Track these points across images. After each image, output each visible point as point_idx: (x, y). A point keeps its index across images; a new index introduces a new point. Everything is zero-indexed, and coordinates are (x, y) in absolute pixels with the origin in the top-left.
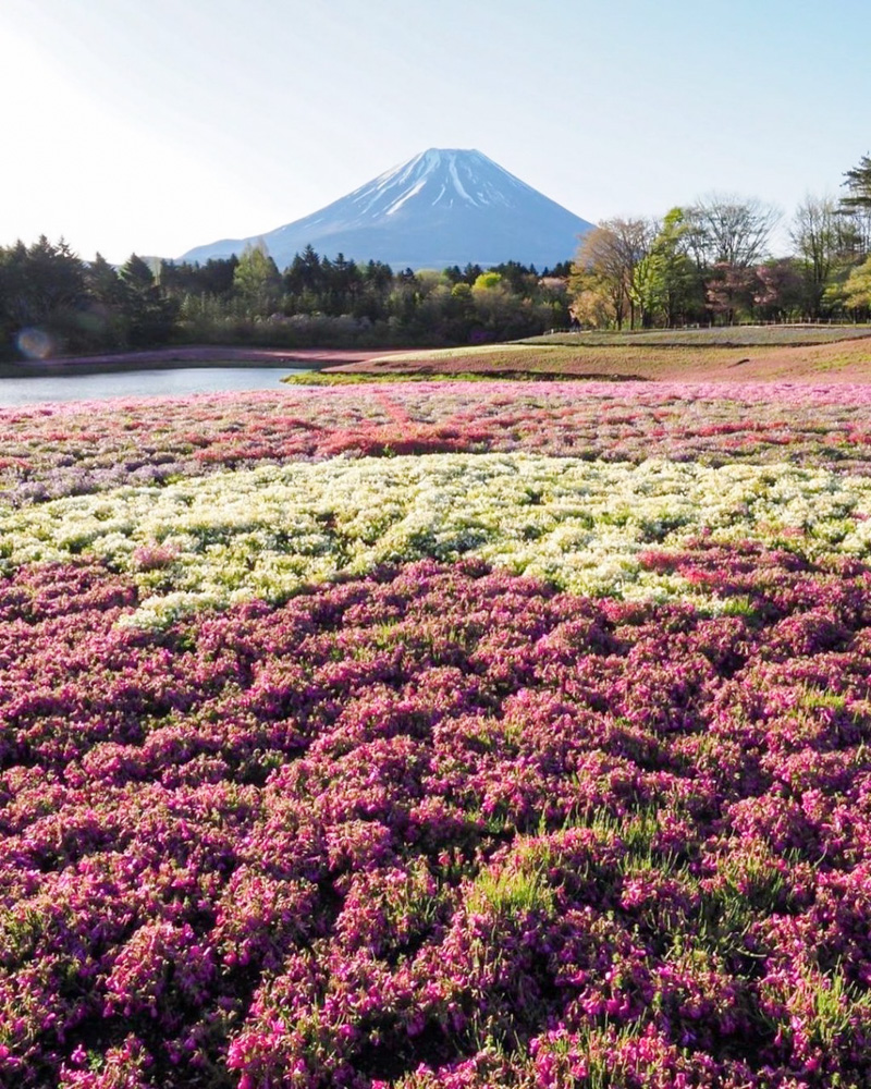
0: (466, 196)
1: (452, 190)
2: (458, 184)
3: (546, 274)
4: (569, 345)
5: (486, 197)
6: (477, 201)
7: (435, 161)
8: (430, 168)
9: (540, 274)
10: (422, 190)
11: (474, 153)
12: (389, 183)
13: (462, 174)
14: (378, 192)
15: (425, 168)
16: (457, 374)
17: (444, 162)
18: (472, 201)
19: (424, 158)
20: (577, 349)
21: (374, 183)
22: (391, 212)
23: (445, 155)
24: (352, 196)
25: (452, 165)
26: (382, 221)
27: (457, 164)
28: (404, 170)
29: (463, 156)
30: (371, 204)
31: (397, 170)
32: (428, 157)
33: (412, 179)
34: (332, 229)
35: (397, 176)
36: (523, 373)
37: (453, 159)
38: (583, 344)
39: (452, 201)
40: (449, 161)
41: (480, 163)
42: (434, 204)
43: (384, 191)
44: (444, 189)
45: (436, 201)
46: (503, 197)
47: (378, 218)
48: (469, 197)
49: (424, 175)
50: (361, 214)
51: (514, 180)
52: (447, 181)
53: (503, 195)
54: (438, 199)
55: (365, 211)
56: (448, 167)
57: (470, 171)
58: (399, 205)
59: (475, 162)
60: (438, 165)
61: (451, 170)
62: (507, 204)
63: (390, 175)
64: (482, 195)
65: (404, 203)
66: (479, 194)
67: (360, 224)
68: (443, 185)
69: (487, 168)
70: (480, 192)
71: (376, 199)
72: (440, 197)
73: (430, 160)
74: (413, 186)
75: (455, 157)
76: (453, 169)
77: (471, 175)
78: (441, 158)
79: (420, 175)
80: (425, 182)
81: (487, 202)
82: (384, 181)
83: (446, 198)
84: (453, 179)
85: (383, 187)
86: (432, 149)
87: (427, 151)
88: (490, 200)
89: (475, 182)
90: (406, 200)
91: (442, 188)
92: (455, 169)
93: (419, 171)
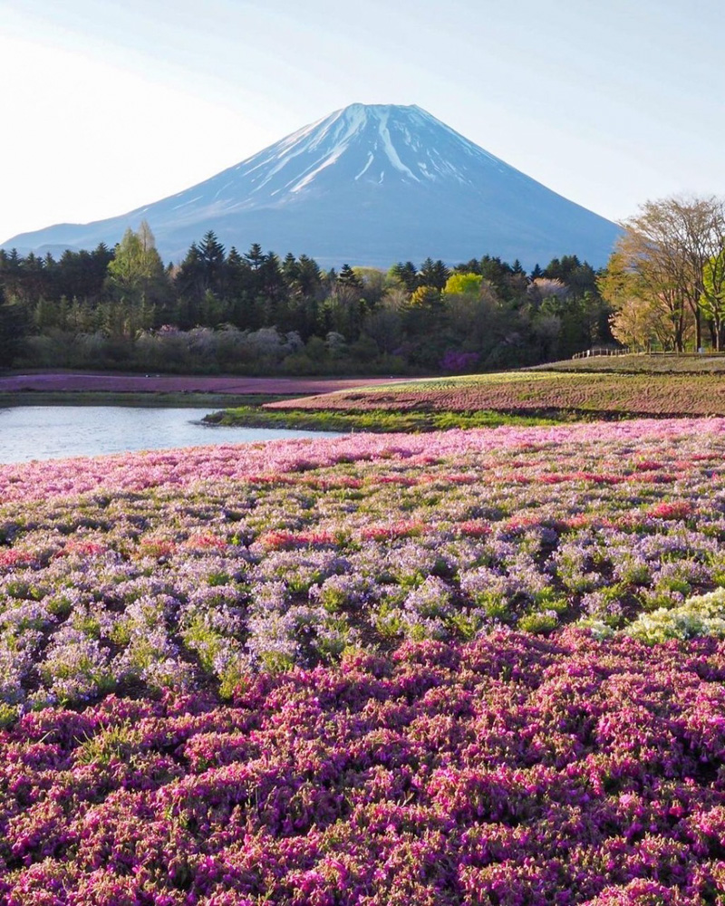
0: (402, 167)
1: (382, 160)
2: (390, 150)
3: (537, 273)
4: (623, 372)
5: (430, 169)
6: (417, 172)
7: (360, 120)
8: (353, 130)
9: (529, 274)
10: (340, 158)
11: (414, 109)
12: (293, 151)
13: (397, 138)
14: (278, 161)
15: (345, 130)
16: (472, 412)
17: (372, 123)
18: (411, 174)
19: (344, 116)
20: (637, 378)
21: (274, 149)
22: (297, 188)
23: (372, 112)
24: (243, 166)
25: (382, 126)
26: (283, 201)
27: (390, 125)
28: (315, 132)
29: (400, 116)
30: (269, 178)
31: (306, 132)
32: (348, 117)
33: (327, 144)
35: (304, 142)
36: (570, 410)
37: (384, 118)
38: (644, 372)
39: (382, 174)
40: (379, 121)
41: (423, 124)
42: (357, 178)
43: (287, 160)
44: (372, 158)
45: (361, 174)
46: (454, 169)
47: (278, 197)
48: (406, 169)
49: (344, 139)
50: (255, 190)
51: (469, 146)
52: (376, 148)
53: (455, 166)
54: (363, 172)
55: (260, 187)
56: (377, 130)
57: (407, 133)
58: (308, 178)
59: (415, 122)
60: (364, 126)
61: (381, 132)
62: (460, 179)
63: (295, 140)
64: (424, 166)
65: (314, 177)
66: (420, 164)
67: (252, 205)
68: (370, 153)
69: (431, 131)
70: (422, 162)
71: (275, 171)
72: (366, 169)
73: (352, 119)
74: (328, 153)
75: (387, 116)
76: (384, 131)
77: (409, 139)
78: (368, 117)
79: (339, 140)
80: (344, 149)
81: (432, 176)
82: (288, 146)
83: (374, 170)
84: (384, 145)
85: (286, 155)
86: (354, 105)
87: (348, 107)
88: (436, 173)
89: (415, 149)
90: (318, 173)
91: (370, 156)
92: (388, 131)
93: (337, 133)
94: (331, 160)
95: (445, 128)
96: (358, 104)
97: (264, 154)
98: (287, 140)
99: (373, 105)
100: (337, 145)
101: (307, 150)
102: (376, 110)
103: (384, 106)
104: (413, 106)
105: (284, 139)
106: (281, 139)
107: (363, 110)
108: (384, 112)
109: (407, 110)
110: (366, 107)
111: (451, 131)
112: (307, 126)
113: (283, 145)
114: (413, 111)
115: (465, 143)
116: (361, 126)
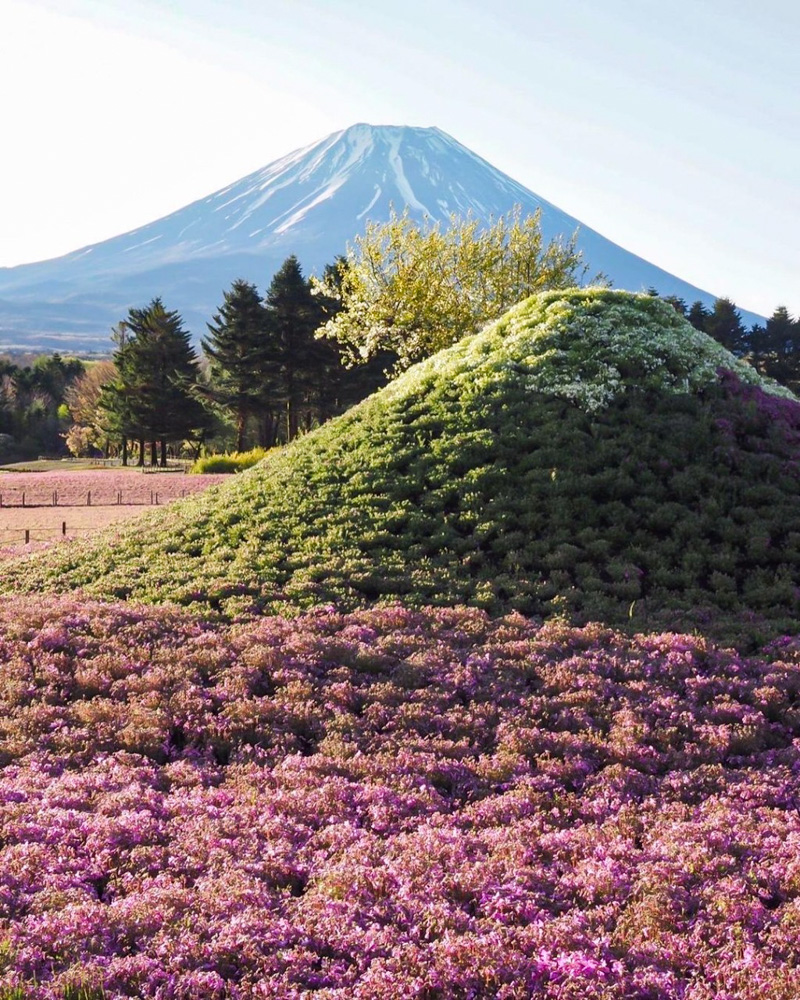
0: (417, 205)
1: (393, 197)
2: (403, 184)
5: (452, 207)
6: (435, 211)
7: (366, 143)
8: (356, 156)
10: (337, 193)
11: (434, 133)
12: (279, 181)
13: (411, 167)
14: (260, 194)
15: (346, 156)
17: (381, 148)
18: (427, 213)
19: (344, 139)
21: (254, 178)
22: (283, 228)
23: (380, 134)
24: (214, 199)
25: (394, 153)
26: (264, 244)
27: (402, 152)
28: (308, 158)
29: (413, 138)
30: (247, 214)
31: (297, 158)
32: (350, 140)
33: (323, 174)
34: (175, 254)
35: (294, 169)
37: (395, 143)
40: (390, 146)
41: (445, 152)
42: (359, 217)
43: (271, 192)
44: (379, 192)
45: (364, 212)
46: (483, 209)
47: (259, 238)
48: (421, 206)
49: (344, 168)
50: (228, 230)
51: (503, 179)
52: (384, 180)
53: (484, 205)
54: (367, 210)
55: (234, 227)
56: (387, 156)
57: (425, 162)
58: (298, 215)
59: (436, 148)
60: (370, 152)
61: (391, 160)
63: (282, 167)
64: (445, 204)
65: (305, 215)
66: (440, 202)
67: (225, 248)
68: (377, 186)
69: (456, 160)
70: (443, 199)
71: (257, 206)
72: (370, 206)
73: (355, 143)
74: (324, 185)
75: (400, 139)
76: (396, 159)
77: (427, 170)
78: (375, 141)
79: (337, 168)
80: (345, 180)
82: (274, 175)
83: (381, 208)
84: (395, 176)
85: (270, 186)
86: (359, 125)
87: (351, 128)
88: (458, 212)
89: (434, 182)
90: (310, 210)
91: (376, 191)
92: (400, 159)
93: (335, 160)
94: (327, 194)
95: (474, 158)
96: (364, 124)
97: (242, 185)
98: (272, 168)
99: (381, 127)
100: (335, 175)
101: (298, 180)
102: (385, 131)
103: (397, 128)
104: (433, 128)
105: (267, 167)
107: (370, 131)
108: (396, 135)
109: (425, 133)
110: (373, 128)
111: (480, 161)
112: (299, 150)
113: (266, 174)
114: (433, 135)
115: (498, 176)
116: (366, 150)
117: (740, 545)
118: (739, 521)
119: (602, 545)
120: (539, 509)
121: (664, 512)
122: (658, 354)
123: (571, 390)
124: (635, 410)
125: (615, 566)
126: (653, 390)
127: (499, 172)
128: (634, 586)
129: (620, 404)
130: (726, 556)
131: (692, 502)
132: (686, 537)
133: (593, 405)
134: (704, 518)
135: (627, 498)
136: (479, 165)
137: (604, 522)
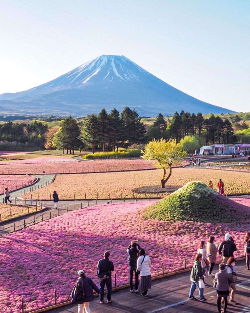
0: (119, 75)
1: (112, 73)
2: (115, 70)
5: (128, 76)
6: (123, 77)
7: (105, 60)
8: (103, 63)
10: (99, 72)
11: (123, 57)
12: (83, 70)
13: (117, 66)
14: (78, 73)
15: (100, 63)
17: (109, 61)
18: (121, 78)
19: (100, 59)
21: (77, 69)
22: (85, 82)
23: (109, 57)
24: (67, 75)
25: (113, 62)
26: (80, 86)
27: (115, 62)
28: (91, 64)
29: (118, 58)
30: (75, 79)
31: (88, 64)
32: (101, 59)
33: (94, 68)
34: (57, 89)
35: (87, 67)
37: (113, 60)
39: (112, 78)
40: (111, 60)
41: (125, 61)
42: (104, 79)
43: (81, 73)
44: (109, 72)
46: (136, 76)
47: (78, 85)
49: (100, 66)
50: (70, 83)
51: (141, 69)
52: (110, 69)
54: (106, 77)
55: (72, 81)
56: (111, 63)
57: (121, 65)
58: (88, 79)
59: (123, 61)
60: (107, 62)
61: (112, 64)
62: (137, 79)
63: (84, 66)
64: (126, 75)
65: (90, 78)
66: (125, 75)
67: (70, 87)
68: (108, 71)
69: (128, 64)
71: (78, 76)
72: (107, 76)
73: (103, 60)
74: (95, 71)
75: (114, 59)
76: (113, 64)
77: (121, 66)
78: (108, 59)
79: (98, 66)
80: (100, 69)
81: (128, 78)
82: (82, 68)
83: (110, 77)
84: (113, 68)
85: (81, 71)
86: (103, 55)
87: (101, 56)
88: (129, 77)
89: (123, 70)
90: (91, 77)
91: (108, 72)
92: (114, 64)
93: (98, 64)
94: (96, 73)
95: (133, 63)
96: (105, 55)
97: (74, 71)
98: (82, 66)
99: (109, 55)
100: (98, 68)
101: (88, 69)
103: (113, 56)
104: (123, 56)
106: (80, 66)
109: (121, 57)
110: (107, 56)
111: (135, 64)
112: (88, 62)
113: (80, 68)
114: (123, 58)
115: (140, 68)
116: (105, 62)
117: (213, 213)
118: (213, 211)
119: (201, 214)
120: (195, 210)
121: (206, 210)
122: (204, 191)
123: (196, 196)
124: (203, 198)
125: (203, 216)
126: (204, 196)
127: (139, 67)
128: (204, 218)
129: (201, 198)
130: (212, 215)
131: (208, 209)
132: (208, 213)
133: (198, 198)
134: (210, 211)
135: (203, 209)
136: (135, 65)
137: (201, 211)
